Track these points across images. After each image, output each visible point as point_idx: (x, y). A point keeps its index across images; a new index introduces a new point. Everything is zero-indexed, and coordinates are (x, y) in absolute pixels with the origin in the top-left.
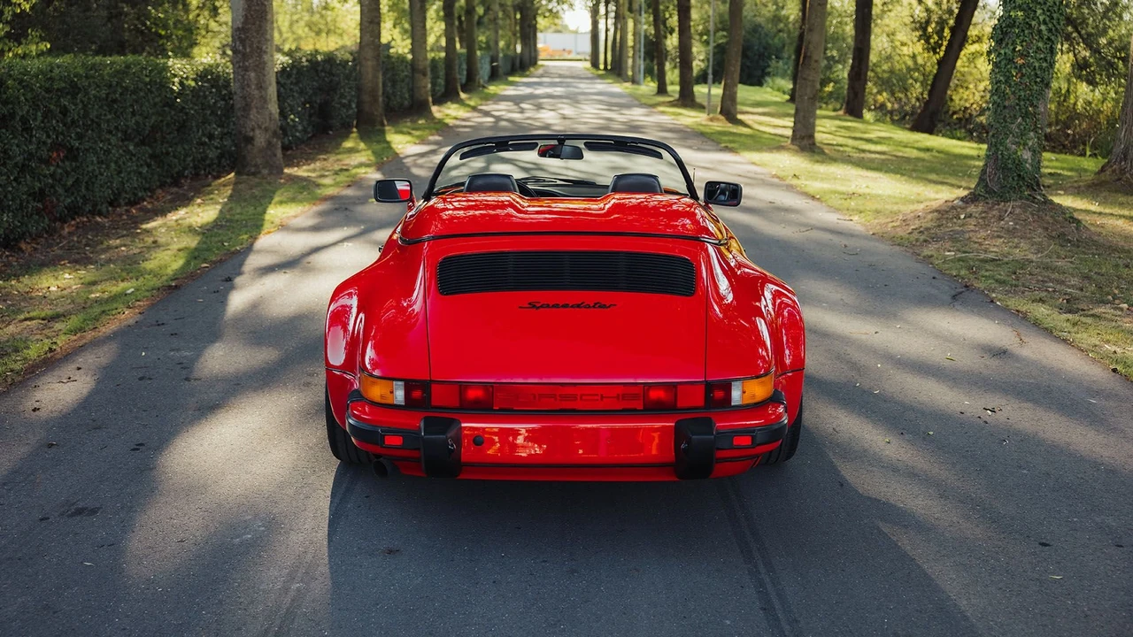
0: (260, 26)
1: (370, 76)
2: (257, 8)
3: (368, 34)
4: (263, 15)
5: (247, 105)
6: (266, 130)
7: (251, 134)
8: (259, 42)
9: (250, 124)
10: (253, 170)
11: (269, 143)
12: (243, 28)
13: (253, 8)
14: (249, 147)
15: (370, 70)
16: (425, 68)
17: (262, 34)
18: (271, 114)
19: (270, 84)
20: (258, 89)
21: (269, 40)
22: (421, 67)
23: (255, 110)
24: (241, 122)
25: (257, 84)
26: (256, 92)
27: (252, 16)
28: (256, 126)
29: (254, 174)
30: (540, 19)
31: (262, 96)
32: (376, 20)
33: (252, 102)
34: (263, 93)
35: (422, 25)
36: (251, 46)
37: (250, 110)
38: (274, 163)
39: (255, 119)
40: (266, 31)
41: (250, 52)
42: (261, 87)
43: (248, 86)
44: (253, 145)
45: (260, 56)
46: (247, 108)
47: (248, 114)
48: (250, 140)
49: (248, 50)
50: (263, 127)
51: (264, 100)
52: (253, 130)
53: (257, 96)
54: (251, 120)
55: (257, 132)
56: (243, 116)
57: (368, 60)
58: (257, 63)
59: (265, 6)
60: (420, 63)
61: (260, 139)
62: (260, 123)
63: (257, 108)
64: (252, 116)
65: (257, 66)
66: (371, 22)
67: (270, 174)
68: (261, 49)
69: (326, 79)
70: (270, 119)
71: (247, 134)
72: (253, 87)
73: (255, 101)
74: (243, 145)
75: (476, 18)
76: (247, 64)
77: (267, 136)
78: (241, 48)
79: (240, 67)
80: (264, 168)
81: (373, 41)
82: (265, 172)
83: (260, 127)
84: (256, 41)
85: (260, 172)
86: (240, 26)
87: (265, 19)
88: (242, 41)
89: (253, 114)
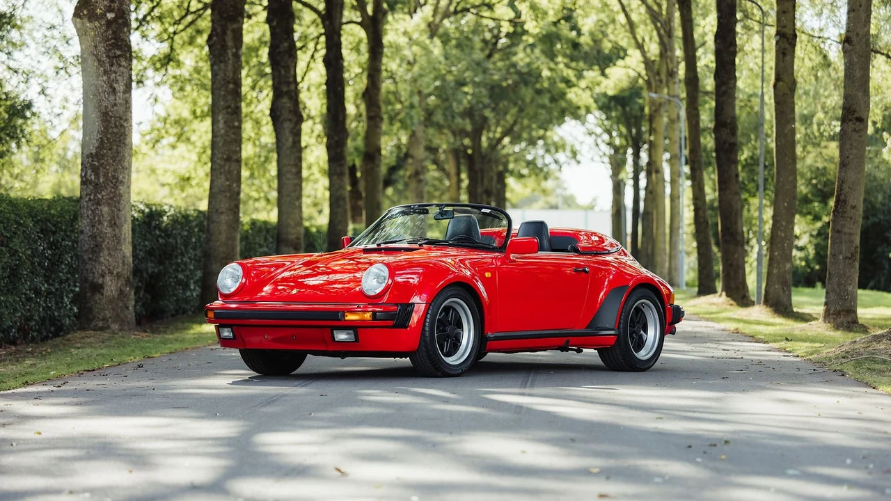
0: (118, 152)
1: (223, 237)
2: (115, 130)
3: (222, 177)
4: (122, 138)
5: (97, 246)
6: (119, 276)
7: (100, 281)
8: (115, 171)
9: (100, 268)
10: (100, 324)
11: (121, 292)
12: (96, 154)
13: (110, 130)
14: (97, 296)
15: (224, 227)
16: (298, 238)
17: (120, 161)
18: (124, 257)
19: (125, 221)
20: (111, 226)
21: (126, 169)
22: (292, 237)
23: (106, 252)
24: (88, 266)
25: (110, 221)
26: (109, 230)
27: (108, 139)
28: (107, 272)
29: (102, 329)
30: (511, 181)
31: (115, 235)
32: (235, 157)
33: (104, 241)
34: (117, 231)
35: (294, 170)
36: (105, 175)
37: (100, 252)
38: (126, 316)
39: (106, 262)
40: (124, 156)
41: (103, 182)
42: (115, 224)
43: (100, 222)
44: (102, 294)
45: (115, 187)
46: (96, 249)
47: (97, 257)
48: (98, 288)
49: (101, 180)
50: (115, 272)
51: (118, 239)
52: (103, 276)
53: (109, 235)
54: (100, 263)
55: (108, 278)
56: (90, 259)
57: (222, 213)
58: (112, 195)
59: (125, 128)
60: (291, 230)
61: (111, 287)
62: (111, 268)
63: (109, 249)
64: (102, 259)
65: (111, 199)
66: (228, 159)
67: (121, 330)
68: (118, 179)
69: (160, 240)
70: (124, 264)
71: (95, 280)
72: (106, 224)
73: (107, 241)
74: (88, 295)
75: (383, 170)
76: (100, 196)
77: (119, 285)
78: (93, 177)
79: (90, 200)
80: (114, 322)
81: (229, 186)
82: (115, 327)
83: (111, 273)
84: (111, 169)
85: (108, 327)
86: (94, 151)
87: (124, 143)
88: (95, 170)
89: (104, 257)
